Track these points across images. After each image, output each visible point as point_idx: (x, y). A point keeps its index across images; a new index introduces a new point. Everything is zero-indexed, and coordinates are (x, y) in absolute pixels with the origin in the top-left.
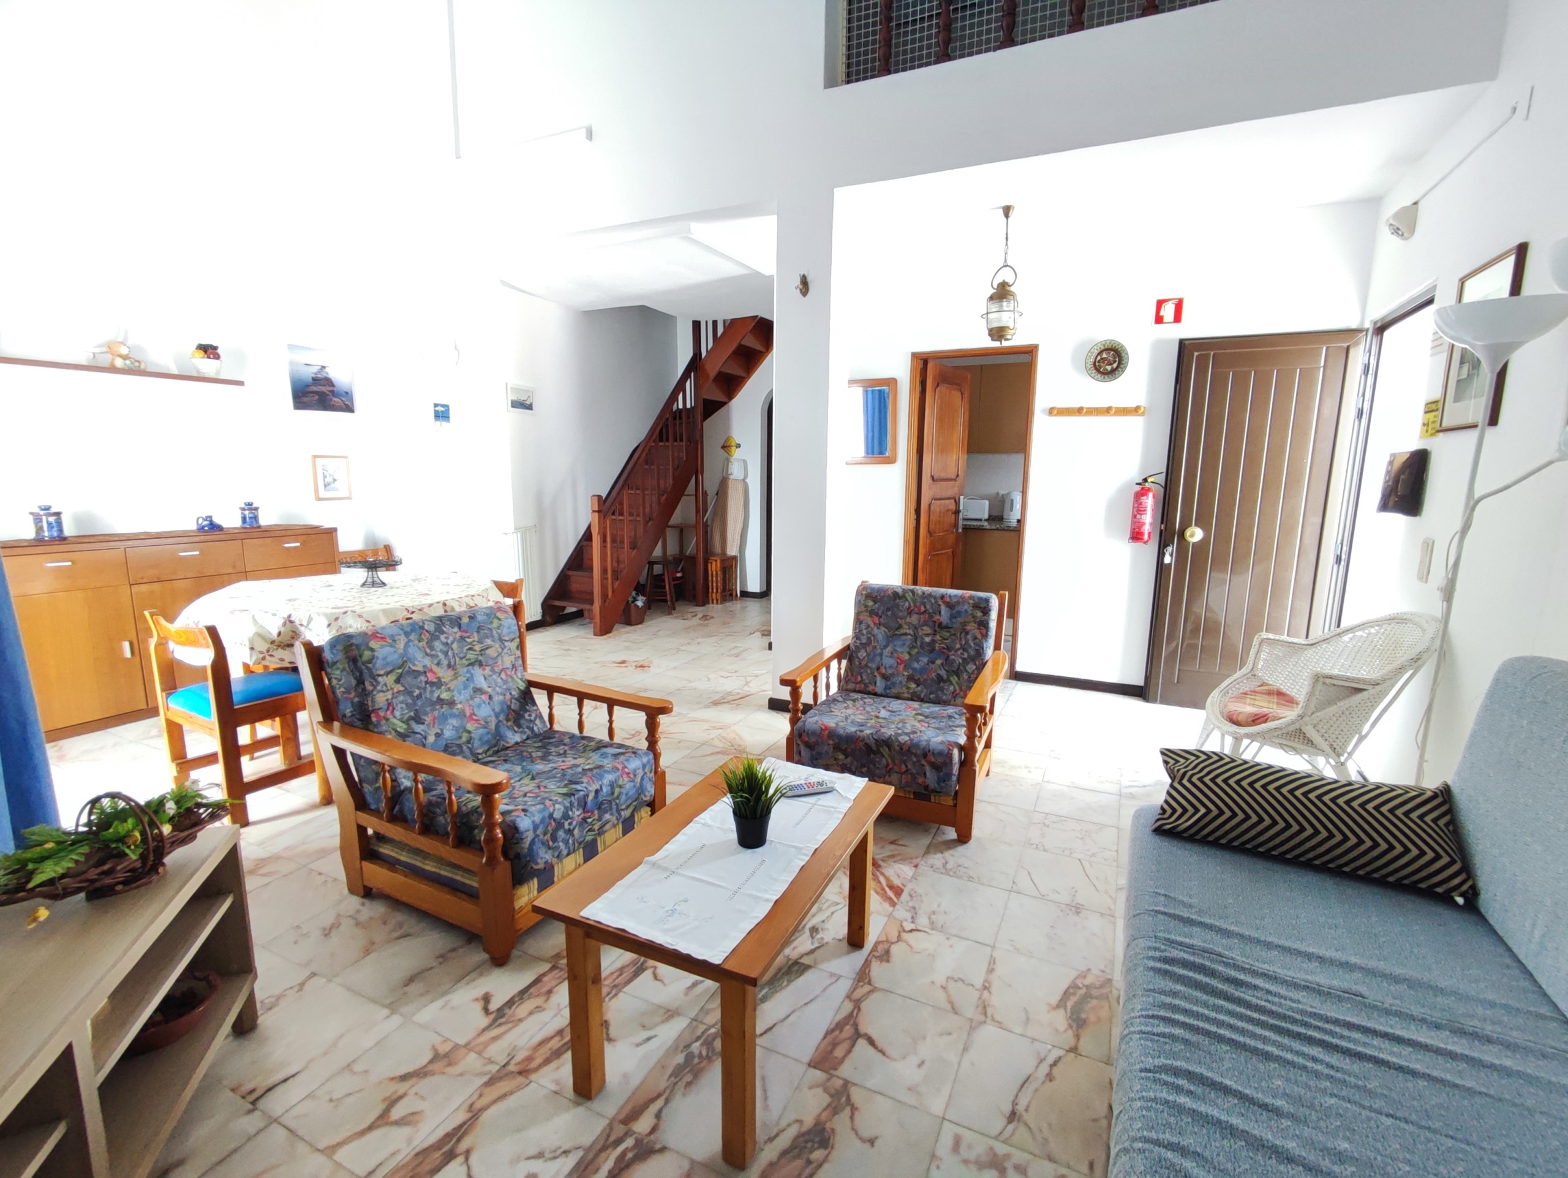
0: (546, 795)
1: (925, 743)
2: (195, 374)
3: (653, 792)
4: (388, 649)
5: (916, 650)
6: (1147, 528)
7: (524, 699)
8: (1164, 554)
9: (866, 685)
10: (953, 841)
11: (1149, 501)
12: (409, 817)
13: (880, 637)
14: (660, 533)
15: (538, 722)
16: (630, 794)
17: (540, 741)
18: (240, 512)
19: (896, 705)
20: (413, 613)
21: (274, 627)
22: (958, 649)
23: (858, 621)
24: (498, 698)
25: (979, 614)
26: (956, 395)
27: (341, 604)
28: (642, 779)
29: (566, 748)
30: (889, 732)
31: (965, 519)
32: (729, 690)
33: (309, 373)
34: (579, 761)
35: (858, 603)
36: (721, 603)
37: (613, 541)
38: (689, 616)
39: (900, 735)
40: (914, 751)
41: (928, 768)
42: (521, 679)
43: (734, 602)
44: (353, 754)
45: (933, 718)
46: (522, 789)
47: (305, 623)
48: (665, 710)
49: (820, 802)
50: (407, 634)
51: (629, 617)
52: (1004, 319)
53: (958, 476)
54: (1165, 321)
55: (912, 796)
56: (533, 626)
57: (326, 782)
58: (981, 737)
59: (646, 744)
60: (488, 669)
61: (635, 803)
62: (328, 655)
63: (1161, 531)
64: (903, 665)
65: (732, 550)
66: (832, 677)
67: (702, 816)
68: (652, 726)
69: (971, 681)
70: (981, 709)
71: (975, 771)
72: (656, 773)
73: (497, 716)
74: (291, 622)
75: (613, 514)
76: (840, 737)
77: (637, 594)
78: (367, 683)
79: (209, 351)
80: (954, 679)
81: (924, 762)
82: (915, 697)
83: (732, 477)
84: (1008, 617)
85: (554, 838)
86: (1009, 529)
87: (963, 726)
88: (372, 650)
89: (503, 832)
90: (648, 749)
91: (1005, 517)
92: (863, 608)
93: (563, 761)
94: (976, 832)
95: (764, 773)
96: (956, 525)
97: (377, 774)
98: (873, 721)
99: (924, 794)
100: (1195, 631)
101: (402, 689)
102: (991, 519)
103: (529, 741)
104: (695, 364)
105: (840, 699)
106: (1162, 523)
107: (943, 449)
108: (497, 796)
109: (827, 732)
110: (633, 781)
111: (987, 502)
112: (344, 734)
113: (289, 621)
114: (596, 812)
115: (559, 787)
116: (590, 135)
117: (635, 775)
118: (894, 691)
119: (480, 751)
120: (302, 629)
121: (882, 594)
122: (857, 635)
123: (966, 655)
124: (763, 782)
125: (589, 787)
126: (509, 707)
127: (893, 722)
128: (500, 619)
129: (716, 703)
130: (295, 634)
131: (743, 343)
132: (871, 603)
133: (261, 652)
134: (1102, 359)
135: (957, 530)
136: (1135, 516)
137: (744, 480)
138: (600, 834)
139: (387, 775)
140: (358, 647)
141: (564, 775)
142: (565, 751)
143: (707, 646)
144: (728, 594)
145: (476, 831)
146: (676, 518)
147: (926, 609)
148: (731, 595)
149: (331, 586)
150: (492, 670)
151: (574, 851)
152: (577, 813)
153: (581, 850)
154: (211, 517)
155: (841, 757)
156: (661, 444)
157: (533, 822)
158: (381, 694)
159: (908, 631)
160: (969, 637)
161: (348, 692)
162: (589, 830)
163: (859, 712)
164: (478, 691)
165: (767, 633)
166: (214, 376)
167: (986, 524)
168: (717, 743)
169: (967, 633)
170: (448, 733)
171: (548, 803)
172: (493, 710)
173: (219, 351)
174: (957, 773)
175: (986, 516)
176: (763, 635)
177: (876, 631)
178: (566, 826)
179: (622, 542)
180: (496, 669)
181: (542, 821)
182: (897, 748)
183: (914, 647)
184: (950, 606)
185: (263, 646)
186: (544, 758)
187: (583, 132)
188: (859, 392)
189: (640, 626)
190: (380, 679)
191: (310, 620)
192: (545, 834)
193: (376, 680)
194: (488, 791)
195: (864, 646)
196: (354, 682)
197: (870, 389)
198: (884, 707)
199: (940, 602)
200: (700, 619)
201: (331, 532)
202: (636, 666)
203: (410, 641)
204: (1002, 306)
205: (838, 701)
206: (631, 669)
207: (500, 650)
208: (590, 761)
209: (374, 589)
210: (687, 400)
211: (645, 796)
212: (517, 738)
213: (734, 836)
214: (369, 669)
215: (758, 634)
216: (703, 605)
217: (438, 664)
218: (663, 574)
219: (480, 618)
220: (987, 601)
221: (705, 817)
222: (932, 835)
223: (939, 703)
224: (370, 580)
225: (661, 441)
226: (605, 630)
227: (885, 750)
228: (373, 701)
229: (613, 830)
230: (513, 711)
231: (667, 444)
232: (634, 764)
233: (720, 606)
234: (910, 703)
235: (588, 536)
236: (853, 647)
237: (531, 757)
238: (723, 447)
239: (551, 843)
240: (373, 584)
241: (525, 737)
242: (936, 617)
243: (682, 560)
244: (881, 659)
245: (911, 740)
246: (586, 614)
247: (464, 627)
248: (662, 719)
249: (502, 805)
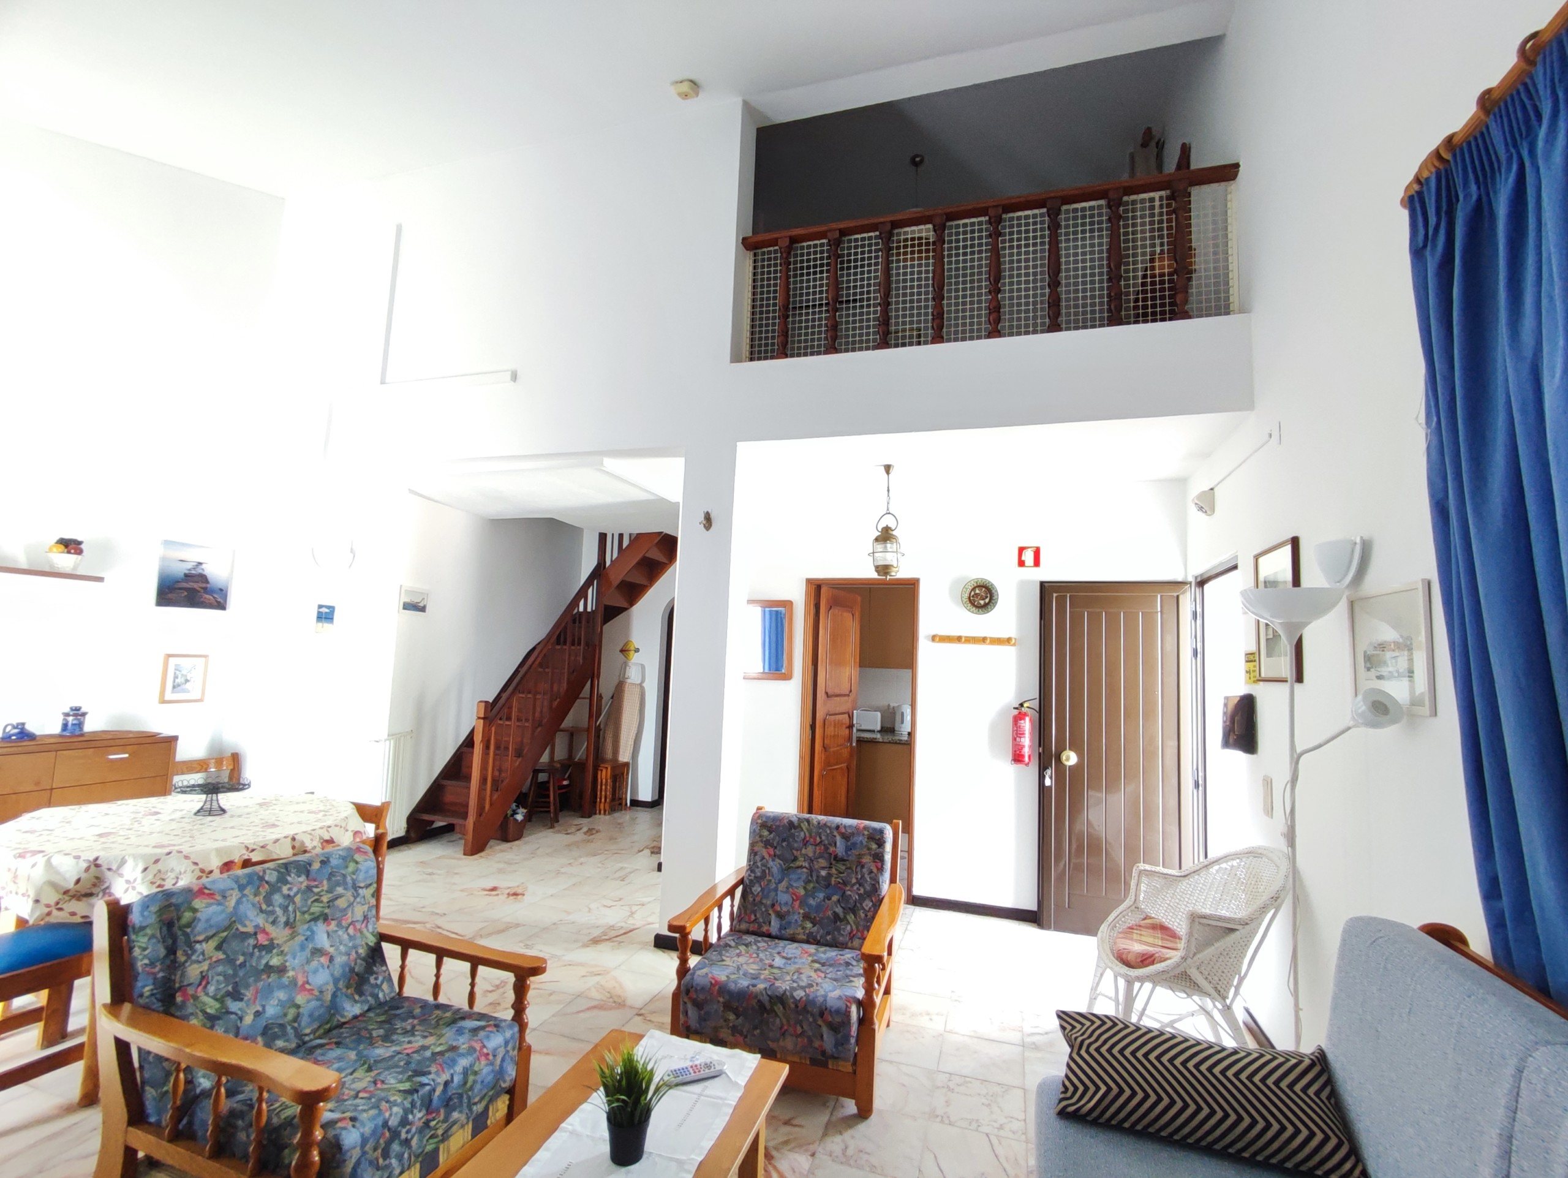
0: (383, 1094)
1: (821, 999)
3: (514, 1074)
4: (214, 908)
5: (812, 885)
6: (1026, 751)
7: (373, 958)
8: (1044, 776)
9: (760, 926)
10: (853, 1116)
11: (1026, 726)
12: (200, 1133)
13: (775, 870)
14: (548, 739)
15: (385, 986)
16: (486, 1081)
17: (386, 1012)
18: (61, 717)
19: (792, 949)
20: (253, 850)
21: (72, 872)
22: (854, 884)
23: (752, 849)
24: (340, 960)
25: (874, 846)
26: (848, 616)
27: (165, 840)
28: (503, 1060)
29: (416, 1022)
30: (783, 985)
31: (858, 732)
32: (612, 924)
33: (182, 569)
34: (430, 1040)
35: (753, 833)
36: (609, 814)
37: (497, 747)
38: (573, 829)
39: (795, 989)
40: (810, 1009)
41: (825, 1030)
42: (372, 933)
43: (623, 812)
44: (140, 1049)
45: (831, 965)
46: (354, 1086)
47: (114, 867)
48: (538, 970)
49: (706, 1092)
50: (242, 887)
51: (506, 833)
52: (889, 558)
53: (851, 691)
54: (1026, 565)
55: (808, 1064)
56: (394, 843)
58: (879, 990)
59: (511, 1012)
60: (334, 924)
61: (491, 1093)
62: (135, 917)
63: (1040, 754)
64: (798, 902)
65: (624, 756)
66: (723, 919)
68: (521, 989)
69: (870, 919)
70: (878, 957)
71: (874, 1030)
72: (520, 1049)
73: (336, 981)
74: (97, 866)
75: (499, 721)
76: (730, 993)
77: (517, 806)
78: (179, 953)
79: (70, 545)
80: (851, 918)
81: (820, 1022)
82: (811, 940)
83: (628, 681)
85: (386, 1154)
86: (900, 743)
87: (860, 975)
88: (195, 910)
89: (321, 1154)
90: (514, 1019)
91: (896, 729)
92: (757, 838)
93: (410, 1042)
95: (645, 1064)
96: (850, 737)
97: (168, 1074)
98: (767, 972)
99: (822, 1061)
101: (223, 957)
102: (884, 730)
103: (371, 1014)
104: (598, 574)
105: (733, 944)
106: (1040, 746)
107: (836, 664)
108: (321, 1104)
109: (717, 987)
110: (492, 1064)
111: (879, 713)
112: (133, 1022)
113: (95, 863)
114: (442, 1111)
115: (401, 1082)
116: (515, 377)
117: (494, 1056)
118: (789, 931)
119: (308, 1031)
121: (777, 823)
122: (751, 867)
123: (862, 891)
124: (644, 1078)
125: (437, 1078)
126: (352, 970)
127: (788, 973)
128: (356, 862)
129: (596, 941)
130: (98, 885)
131: (647, 555)
132: (765, 833)
133: (48, 905)
134: (975, 594)
135: (851, 742)
136: (1015, 739)
137: (641, 685)
138: (443, 1140)
139: (182, 1075)
140: (177, 907)
141: (408, 1063)
142: (413, 1027)
143: (590, 867)
144: (617, 803)
145: (286, 1151)
146: (568, 722)
147: (822, 838)
148: (621, 804)
150: (339, 925)
151: (409, 1168)
152: (419, 1115)
154: (23, 723)
155: (732, 1017)
156: (558, 647)
157: (362, 1135)
158: (195, 966)
159: (803, 864)
160: (865, 870)
161: (152, 965)
162: (432, 1137)
163: (751, 960)
164: (318, 952)
165: (657, 851)
166: (69, 572)
167: (878, 736)
169: (863, 867)
170: (271, 1011)
171: (384, 1105)
172: (332, 975)
174: (855, 1035)
175: (879, 728)
176: (652, 853)
177: (770, 863)
178: (403, 1136)
179: (507, 749)
180: (344, 924)
181: (374, 1132)
182: (793, 1006)
183: (810, 881)
184: (846, 836)
185: (52, 897)
186: (386, 1038)
187: (509, 374)
188: (757, 611)
189: (516, 843)
190: (197, 946)
191: (123, 862)
192: (375, 1149)
193: (192, 949)
194: (311, 1099)
195: (758, 879)
196: (163, 951)
197: (768, 609)
198: (779, 953)
199: (835, 833)
200: (585, 833)
201: (170, 740)
202: (508, 894)
203: (244, 896)
204: (886, 547)
205: (730, 946)
206: (503, 897)
207: (352, 899)
208: (442, 1040)
209: (210, 818)
210: (590, 603)
211: (505, 1082)
212: (357, 1010)
213: (606, 1149)
214: (186, 935)
215: (647, 851)
216: (589, 816)
217: (274, 922)
219: (335, 860)
220: (881, 832)
222: (830, 1110)
223: (837, 947)
224: (208, 806)
225: (558, 643)
226: (476, 848)
227: (779, 1009)
228: (183, 975)
229: (461, 1134)
230: (357, 974)
231: (565, 647)
232: (496, 1041)
233: (607, 817)
234: (805, 946)
235: (469, 742)
236: (747, 881)
237: (371, 1037)
238: (622, 651)
239: (381, 1161)
240: (210, 813)
241: (366, 1008)
242: (832, 849)
243: (570, 765)
244: (777, 895)
245: (807, 995)
246: (457, 829)
247: (313, 874)
248: (532, 983)
249: (326, 1112)
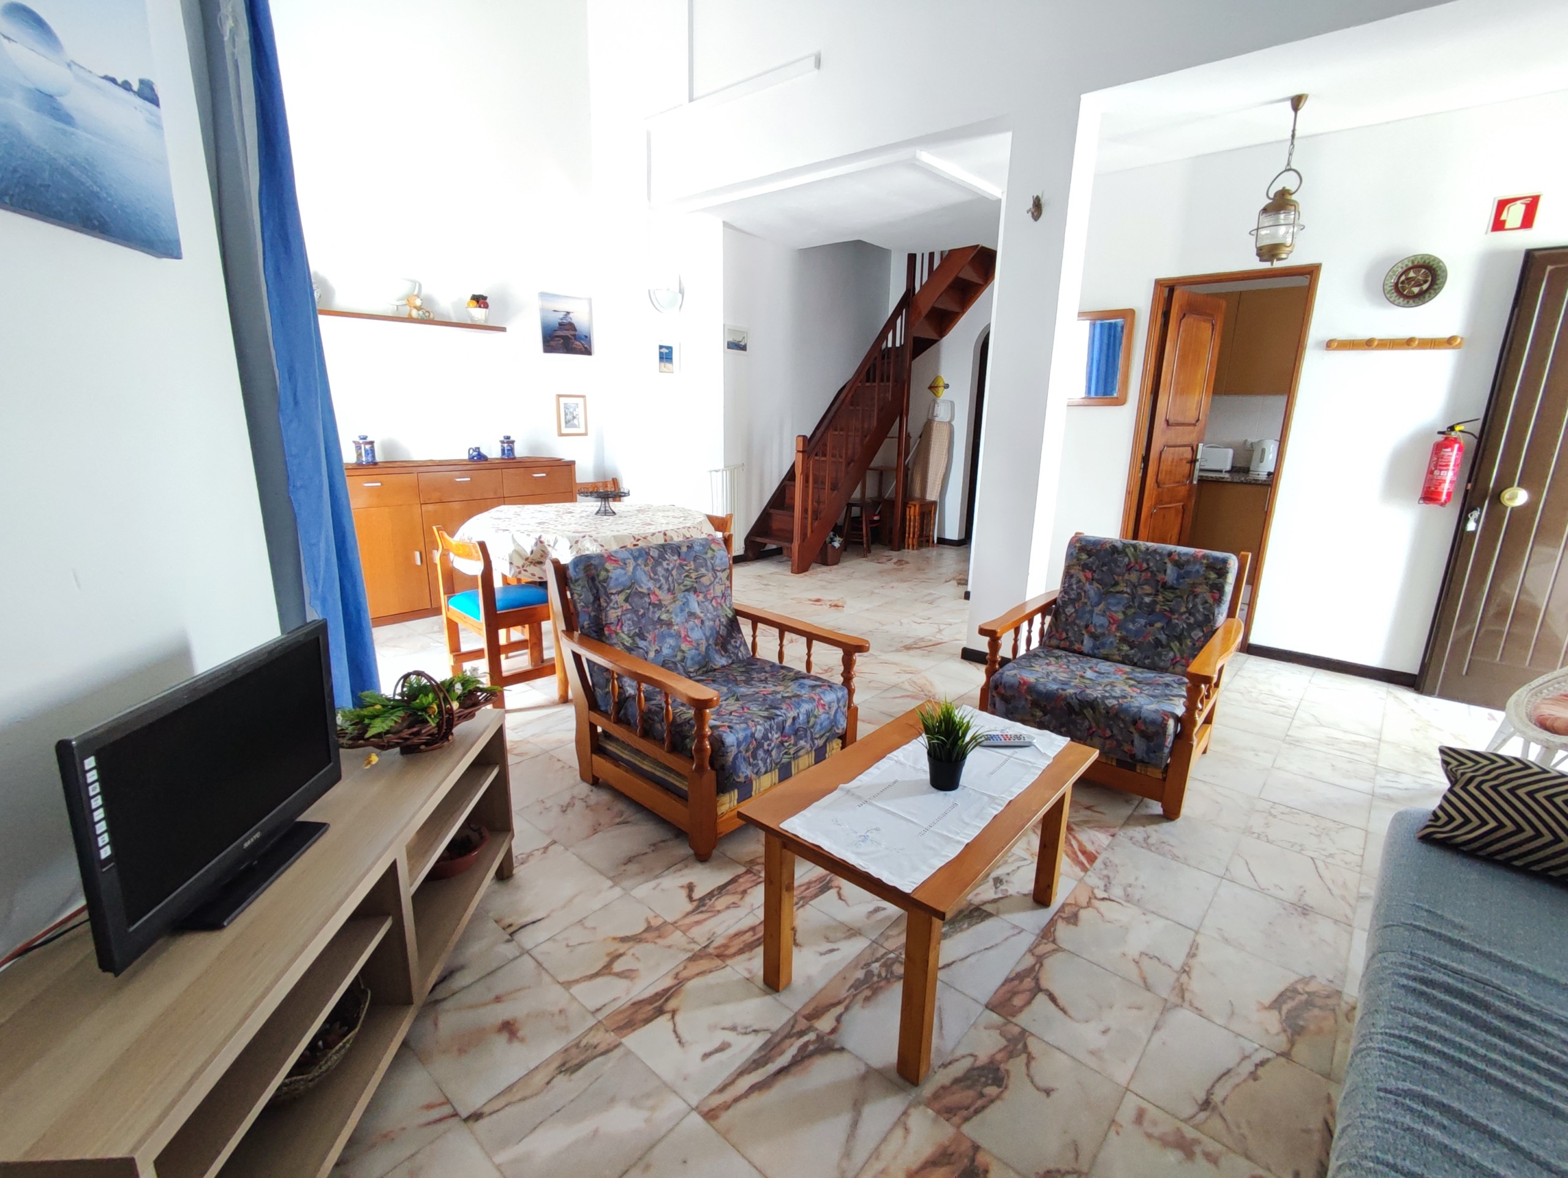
0: (749, 716)
1: (1136, 710)
2: (469, 322)
3: (845, 725)
4: (619, 571)
5: (1133, 610)
6: (1446, 487)
7: (731, 626)
8: (1467, 520)
9: (1072, 643)
10: (1159, 816)
11: (1452, 455)
12: (632, 721)
13: (1092, 593)
14: (860, 478)
15: (742, 648)
16: (824, 725)
17: (744, 666)
18: (500, 444)
19: (1104, 666)
20: (638, 540)
21: (528, 546)
22: (1184, 613)
23: (1068, 575)
24: (708, 623)
25: (1213, 576)
26: (1206, 327)
27: (580, 529)
28: (836, 712)
29: (767, 675)
30: (1095, 693)
31: (1201, 470)
32: (921, 636)
33: (555, 319)
34: (780, 688)
35: (1069, 556)
36: (917, 549)
37: (815, 482)
38: (884, 559)
39: (1107, 698)
40: (1122, 716)
41: (1136, 736)
42: (729, 608)
43: (931, 548)
44: (588, 661)
45: (1148, 684)
46: (728, 708)
47: (552, 545)
48: (861, 648)
49: (1016, 756)
50: (635, 559)
51: (825, 558)
52: (1282, 233)
53: (1198, 420)
54: (1507, 226)
55: (1114, 763)
56: (737, 560)
57: (565, 683)
58: (1201, 710)
59: (841, 679)
60: (701, 596)
61: (828, 734)
62: (571, 572)
63: (1467, 491)
64: (1115, 626)
65: (932, 495)
66: (1034, 632)
67: (895, 753)
68: (848, 663)
69: (1196, 649)
70: (1207, 680)
71: (1192, 746)
72: (849, 707)
73: (707, 640)
74: (541, 542)
75: (816, 455)
76: (1039, 693)
77: (835, 535)
78: (602, 600)
79: (480, 300)
80: (1175, 645)
81: (1132, 729)
82: (1125, 660)
83: (937, 419)
84: (1247, 583)
85: (754, 756)
86: (1256, 483)
87: (1183, 696)
88: (607, 571)
89: (711, 744)
90: (843, 684)
91: (1252, 468)
92: (1075, 560)
93: (764, 687)
94: (1185, 810)
95: (962, 718)
96: (1190, 475)
97: (608, 681)
98: (1077, 681)
99: (1129, 763)
100: (1502, 614)
101: (630, 607)
102: (1234, 470)
103: (734, 666)
104: (908, 301)
105: (1042, 655)
106: (1469, 481)
107: (1183, 390)
108: (708, 711)
109: (1025, 687)
110: (828, 713)
111: (1231, 452)
112: (581, 642)
113: (540, 542)
114: (792, 737)
115: (760, 710)
116: (818, 63)
117: (830, 708)
118: (1103, 651)
119: (692, 670)
120: (550, 549)
121: (1099, 547)
122: (1066, 589)
123: (1192, 620)
124: (960, 728)
125: (788, 714)
126: (718, 633)
127: (1100, 684)
128: (713, 551)
129: (908, 648)
130: (544, 554)
131: (961, 275)
132: (1084, 556)
133: (518, 567)
134: (1407, 279)
135: (1191, 482)
136: (1431, 472)
137: (950, 423)
138: (794, 758)
139: (616, 682)
140: (596, 567)
141: (765, 700)
142: (766, 678)
143: (900, 590)
144: (924, 540)
145: (688, 740)
146: (877, 461)
147: (1149, 566)
148: (928, 541)
149: (571, 512)
150: (705, 597)
151: (771, 771)
152: (775, 736)
153: (777, 770)
154: (479, 448)
155: (1039, 714)
156: (868, 384)
157: (737, 739)
158: (613, 611)
159: (1125, 589)
160: (1198, 600)
161: (586, 606)
162: (786, 753)
163: (1061, 670)
164: (692, 615)
165: (964, 582)
166: (482, 323)
167: (1227, 475)
168: (907, 686)
169: (1196, 596)
170: (666, 651)
171: (750, 723)
172: (705, 634)
173: (488, 301)
174: (1170, 746)
175: (1228, 468)
176: (959, 584)
177: (1087, 586)
178: (766, 747)
179: (823, 483)
180: (708, 596)
181: (745, 738)
182: (1103, 711)
183: (1130, 607)
184: (1179, 564)
185: (520, 562)
186: (748, 682)
187: (812, 60)
188: (1086, 324)
189: (835, 567)
190: (612, 597)
191: (556, 542)
192: (747, 751)
193: (609, 598)
194: (701, 706)
195: (1072, 601)
196: (591, 599)
197: (1098, 322)
198: (1090, 668)
199: (1167, 560)
200: (895, 563)
201: (571, 464)
202: (831, 605)
203: (638, 565)
204: (1278, 219)
205: (1040, 657)
206: (826, 607)
207: (712, 579)
208: (789, 690)
209: (606, 517)
210: (897, 338)
211: (838, 729)
212: (724, 661)
213: (927, 777)
214: (605, 588)
215: (954, 583)
216: (899, 550)
217: (660, 588)
218: (861, 517)
219: (697, 548)
220: (1225, 561)
221: (898, 754)
222: (1134, 807)
223: (1154, 670)
224: (603, 509)
225: (868, 381)
226: (801, 568)
227: (1088, 712)
228: (606, 616)
229: (807, 756)
230: (722, 636)
231: (874, 384)
232: (829, 697)
233: (915, 552)
234: (1121, 666)
235: (791, 475)
236: (1059, 601)
237: (736, 680)
238: (931, 388)
239: (751, 760)
240: (606, 513)
241: (730, 661)
242: (1160, 576)
243: (883, 504)
244: (1092, 616)
245: (1119, 704)
246: (785, 552)
247: (683, 556)
248: (858, 657)
249: (711, 720)
